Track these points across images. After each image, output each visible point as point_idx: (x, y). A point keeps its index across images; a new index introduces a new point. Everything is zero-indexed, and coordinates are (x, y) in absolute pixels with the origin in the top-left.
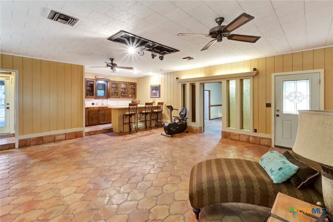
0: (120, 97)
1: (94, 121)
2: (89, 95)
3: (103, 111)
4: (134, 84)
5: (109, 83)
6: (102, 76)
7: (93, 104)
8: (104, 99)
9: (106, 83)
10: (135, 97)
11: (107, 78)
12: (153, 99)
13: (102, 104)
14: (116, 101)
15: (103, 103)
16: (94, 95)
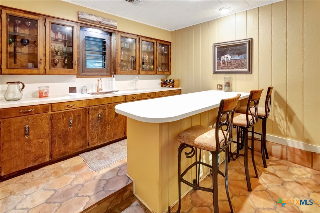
0: (141, 73)
1: (70, 145)
2: (59, 65)
3: (100, 111)
4: (167, 45)
5: (114, 37)
6: (96, 16)
7: (73, 90)
8: (102, 76)
9: (107, 37)
10: (168, 73)
11: (109, 23)
12: (227, 76)
13: (98, 90)
14: (130, 81)
15: (100, 88)
16: (75, 67)
